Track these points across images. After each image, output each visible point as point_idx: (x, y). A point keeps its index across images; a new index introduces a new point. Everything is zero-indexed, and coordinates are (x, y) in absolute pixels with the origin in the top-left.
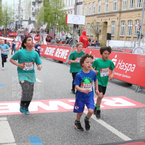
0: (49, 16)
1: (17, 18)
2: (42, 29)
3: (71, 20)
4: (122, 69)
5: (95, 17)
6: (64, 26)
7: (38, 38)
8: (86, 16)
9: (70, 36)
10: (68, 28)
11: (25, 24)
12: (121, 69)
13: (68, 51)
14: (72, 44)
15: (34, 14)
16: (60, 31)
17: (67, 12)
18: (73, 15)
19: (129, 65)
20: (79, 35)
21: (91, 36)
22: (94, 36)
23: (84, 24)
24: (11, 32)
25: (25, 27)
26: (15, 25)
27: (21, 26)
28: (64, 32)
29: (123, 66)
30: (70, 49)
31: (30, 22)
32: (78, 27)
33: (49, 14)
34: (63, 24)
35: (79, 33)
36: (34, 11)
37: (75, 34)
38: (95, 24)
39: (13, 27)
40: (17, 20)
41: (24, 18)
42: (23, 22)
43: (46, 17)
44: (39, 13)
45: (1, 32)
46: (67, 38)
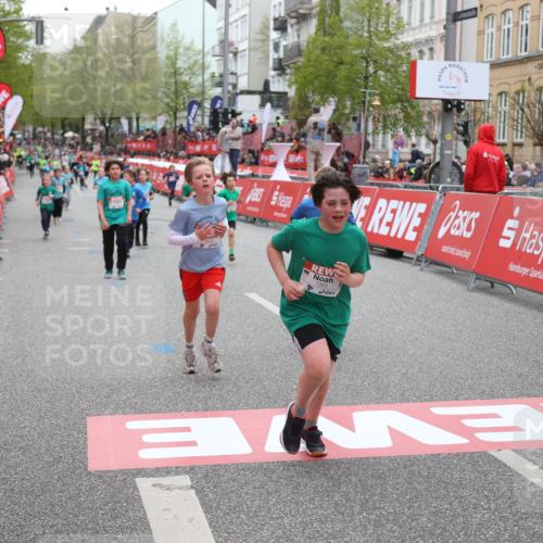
0: (343, 71)
1: (220, 84)
2: (316, 124)
3: (433, 81)
5: (531, 67)
6: (404, 110)
7: (299, 159)
8: (494, 66)
9: (425, 148)
10: (420, 115)
11: (248, 107)
13: (422, 207)
14: (438, 181)
15: (280, 67)
16: (385, 127)
17: (414, 53)
18: (439, 61)
20: (466, 143)
21: (515, 145)
22: (529, 142)
23: (487, 98)
24: (194, 140)
25: (246, 117)
26: (208, 112)
27: (235, 114)
28: (401, 132)
30: (429, 201)
31: (267, 95)
32: (460, 110)
33: (342, 63)
34: (400, 100)
35: (465, 133)
36: (281, 55)
37: (448, 137)
38: (532, 96)
39: (200, 119)
40: (217, 91)
41: (243, 84)
42: (241, 99)
43: (331, 75)
44: (301, 60)
45: (157, 143)
46: (416, 155)
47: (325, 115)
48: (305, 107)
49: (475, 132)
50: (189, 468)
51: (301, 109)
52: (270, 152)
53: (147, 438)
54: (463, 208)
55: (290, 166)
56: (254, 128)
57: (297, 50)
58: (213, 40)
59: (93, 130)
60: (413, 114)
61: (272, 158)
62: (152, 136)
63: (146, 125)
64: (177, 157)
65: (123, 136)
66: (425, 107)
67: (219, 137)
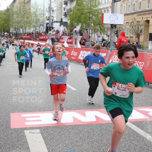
0: (83, 16)
1: (48, 20)
2: (76, 31)
3: (108, 19)
5: (135, 15)
6: (100, 27)
7: (70, 41)
8: (125, 15)
9: (106, 38)
10: (104, 29)
11: (56, 26)
13: (105, 54)
14: (109, 47)
15: (65, 15)
16: (95, 32)
17: (103, 11)
18: (110, 14)
20: (117, 36)
21: (131, 37)
22: (134, 36)
23: (123, 24)
26: (45, 27)
27: (53, 28)
28: (99, 33)
30: (107, 53)
31: (62, 23)
32: (115, 27)
33: (83, 14)
34: (99, 24)
35: (117, 34)
36: (66, 11)
37: (112, 35)
38: (135, 23)
39: (43, 29)
40: (48, 21)
42: (54, 24)
43: (80, 17)
44: (71, 13)
45: (31, 36)
46: (103, 40)
47: (78, 28)
48: (72, 26)
49: (119, 33)
51: (71, 27)
52: (62, 39)
53: (27, 119)
54: (116, 55)
55: (68, 43)
56: (58, 32)
57: (71, 10)
59: (12, 32)
61: (63, 41)
62: (29, 34)
63: (27, 31)
64: (36, 40)
65: (21, 34)
66: (106, 26)
67: (48, 34)
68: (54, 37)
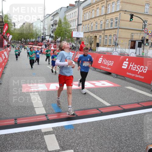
0: (62, 33)
1: (43, 34)
2: (58, 41)
3: (75, 35)
4: (135, 70)
5: (89, 33)
6: (71, 39)
7: (55, 46)
8: (84, 33)
9: (74, 45)
10: (73, 40)
11: (48, 38)
12: (133, 70)
13: (73, 53)
14: (76, 50)
15: (52, 32)
16: (68, 41)
17: (73, 30)
18: (76, 32)
19: (141, 67)
20: (80, 44)
21: (87, 45)
22: (89, 44)
23: (83, 37)
24: (39, 43)
25: (47, 40)
26: (41, 38)
27: (45, 39)
28: (70, 42)
29: (135, 67)
30: (74, 53)
31: (50, 36)
32: (79, 39)
33: (62, 31)
34: (70, 37)
35: (80, 43)
36: (53, 30)
37: (77, 43)
38: (89, 38)
39: (40, 40)
40: (43, 35)
41: (47, 34)
42: (46, 37)
43: (60, 33)
44: (56, 31)
45: (33, 43)
46: (73, 46)
47: (59, 39)
50: (38, 92)
51: (55, 38)
52: (51, 45)
53: (31, 87)
54: (79, 54)
55: (54, 47)
56: (48, 41)
57: (55, 29)
58: (42, 27)
59: (23, 41)
60: (72, 39)
61: (51, 46)
62: (33, 42)
63: (32, 40)
64: (36, 45)
65: (28, 42)
66: (74, 39)
67: (43, 43)
68: (46, 44)
